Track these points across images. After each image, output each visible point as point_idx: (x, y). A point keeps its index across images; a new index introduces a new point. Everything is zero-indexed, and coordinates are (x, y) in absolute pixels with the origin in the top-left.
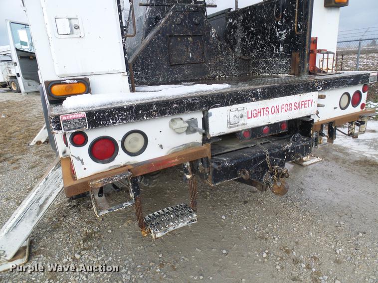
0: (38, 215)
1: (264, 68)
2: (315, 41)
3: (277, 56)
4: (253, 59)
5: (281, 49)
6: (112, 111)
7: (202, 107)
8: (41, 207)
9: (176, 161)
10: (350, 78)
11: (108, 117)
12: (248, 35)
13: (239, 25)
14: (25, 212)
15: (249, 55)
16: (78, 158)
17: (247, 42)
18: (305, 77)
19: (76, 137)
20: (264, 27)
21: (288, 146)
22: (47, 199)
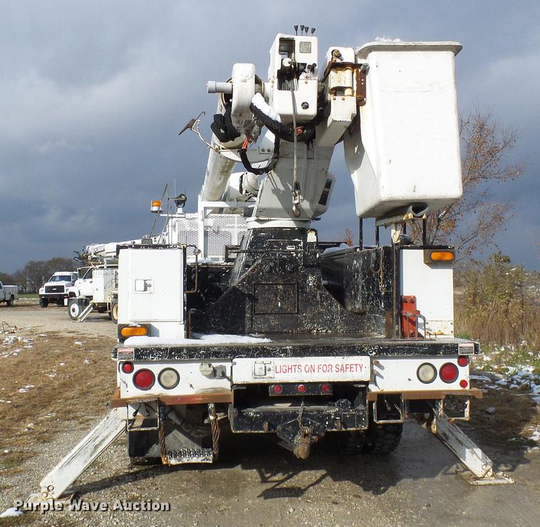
0: (91, 456)
1: (374, 325)
4: (368, 312)
5: (383, 305)
6: (152, 350)
7: (228, 356)
8: (96, 447)
9: (199, 400)
11: (149, 354)
12: (365, 283)
14: (81, 449)
15: (366, 307)
16: (125, 382)
17: (365, 291)
19: (126, 365)
21: (332, 411)
22: (103, 440)
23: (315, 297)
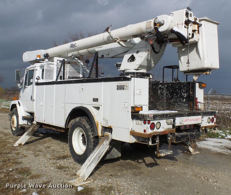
1: (177, 107)
2: (197, 99)
3: (183, 102)
4: (172, 103)
5: (185, 100)
8: (99, 157)
10: (210, 112)
12: (169, 93)
13: (165, 89)
15: (170, 101)
17: (169, 96)
18: (195, 111)
20: (177, 91)
21: (194, 133)
23: (160, 97)
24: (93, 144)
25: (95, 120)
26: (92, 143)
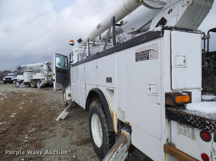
24: (109, 141)
25: (110, 108)
26: (108, 138)
